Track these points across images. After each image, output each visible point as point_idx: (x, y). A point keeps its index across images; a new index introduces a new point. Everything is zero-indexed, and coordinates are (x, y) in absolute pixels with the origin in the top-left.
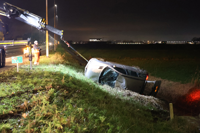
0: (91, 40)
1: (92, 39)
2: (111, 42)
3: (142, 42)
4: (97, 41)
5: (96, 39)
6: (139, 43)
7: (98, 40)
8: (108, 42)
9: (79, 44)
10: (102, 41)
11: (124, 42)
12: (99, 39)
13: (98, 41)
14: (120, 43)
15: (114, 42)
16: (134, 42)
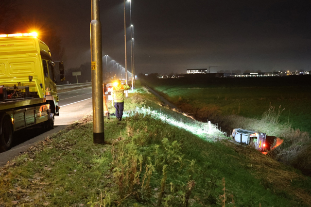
0: (188, 72)
1: (191, 70)
2: (222, 74)
3: (278, 73)
4: (199, 74)
5: (197, 70)
6: (272, 75)
7: (200, 71)
8: (218, 73)
9: (170, 79)
10: (208, 73)
11: (245, 74)
12: (204, 70)
13: (201, 74)
14: (239, 76)
15: (228, 74)
16: (263, 74)
